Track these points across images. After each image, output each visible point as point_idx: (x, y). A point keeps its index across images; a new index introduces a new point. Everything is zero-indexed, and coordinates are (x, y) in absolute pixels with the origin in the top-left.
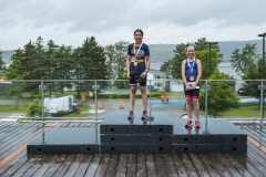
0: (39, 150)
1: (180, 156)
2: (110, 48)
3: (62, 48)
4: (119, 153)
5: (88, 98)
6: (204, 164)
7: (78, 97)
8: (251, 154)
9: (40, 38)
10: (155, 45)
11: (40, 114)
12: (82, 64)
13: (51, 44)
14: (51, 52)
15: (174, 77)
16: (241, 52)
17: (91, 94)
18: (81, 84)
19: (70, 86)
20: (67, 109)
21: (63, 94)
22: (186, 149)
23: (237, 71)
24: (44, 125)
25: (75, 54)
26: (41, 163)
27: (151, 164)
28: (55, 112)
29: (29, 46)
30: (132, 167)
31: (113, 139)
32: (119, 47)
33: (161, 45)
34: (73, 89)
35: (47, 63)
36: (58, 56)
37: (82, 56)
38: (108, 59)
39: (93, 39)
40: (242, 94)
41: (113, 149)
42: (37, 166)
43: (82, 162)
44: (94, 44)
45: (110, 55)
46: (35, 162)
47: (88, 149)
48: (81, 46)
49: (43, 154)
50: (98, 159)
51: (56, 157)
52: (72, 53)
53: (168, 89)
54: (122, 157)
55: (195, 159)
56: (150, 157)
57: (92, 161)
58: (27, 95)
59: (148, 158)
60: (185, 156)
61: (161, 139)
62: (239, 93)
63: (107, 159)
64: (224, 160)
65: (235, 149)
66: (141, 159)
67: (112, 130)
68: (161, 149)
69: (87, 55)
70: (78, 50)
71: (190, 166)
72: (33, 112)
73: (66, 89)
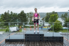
0: (8, 40)
1: (46, 42)
2: (28, 14)
3: (15, 14)
4: (30, 42)
5: (22, 27)
6: (52, 44)
7: (19, 27)
8: (64, 42)
9: (9, 11)
10: (40, 13)
11: (9, 31)
12: (20, 18)
13: (11, 12)
14: (11, 15)
15: (45, 22)
16: (64, 15)
17: (23, 26)
18: (20, 24)
19: (17, 24)
20: (16, 30)
21: (15, 26)
22: (47, 40)
23: (62, 20)
24: (10, 34)
25: (18, 15)
26: (9, 44)
27: (38, 44)
28: (13, 31)
29: (5, 13)
30: (33, 45)
31: (28, 38)
32: (30, 13)
33: (42, 13)
34: (18, 25)
35: (11, 18)
36: (14, 16)
37: (20, 16)
38: (27, 17)
39: (23, 11)
40: (64, 27)
41: (28, 40)
42: (8, 45)
43: (20, 44)
44: (23, 12)
45: (28, 16)
46: (7, 44)
47: (21, 40)
48: (20, 13)
49: (9, 42)
50: (24, 43)
51: (13, 42)
52: (17, 15)
53: (43, 25)
54: (30, 43)
55: (50, 43)
56: (38, 43)
57: (22, 43)
58: (5, 26)
59: (37, 43)
60: (47, 42)
61: (41, 38)
62: (63, 26)
63: (26, 43)
64: (57, 43)
65: (60, 40)
66: (35, 43)
67: (28, 35)
68: (41, 40)
69: (21, 15)
70: (19, 14)
71: (48, 45)
72: (7, 31)
73: (15, 25)
